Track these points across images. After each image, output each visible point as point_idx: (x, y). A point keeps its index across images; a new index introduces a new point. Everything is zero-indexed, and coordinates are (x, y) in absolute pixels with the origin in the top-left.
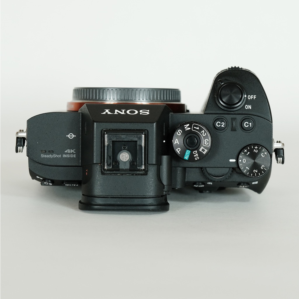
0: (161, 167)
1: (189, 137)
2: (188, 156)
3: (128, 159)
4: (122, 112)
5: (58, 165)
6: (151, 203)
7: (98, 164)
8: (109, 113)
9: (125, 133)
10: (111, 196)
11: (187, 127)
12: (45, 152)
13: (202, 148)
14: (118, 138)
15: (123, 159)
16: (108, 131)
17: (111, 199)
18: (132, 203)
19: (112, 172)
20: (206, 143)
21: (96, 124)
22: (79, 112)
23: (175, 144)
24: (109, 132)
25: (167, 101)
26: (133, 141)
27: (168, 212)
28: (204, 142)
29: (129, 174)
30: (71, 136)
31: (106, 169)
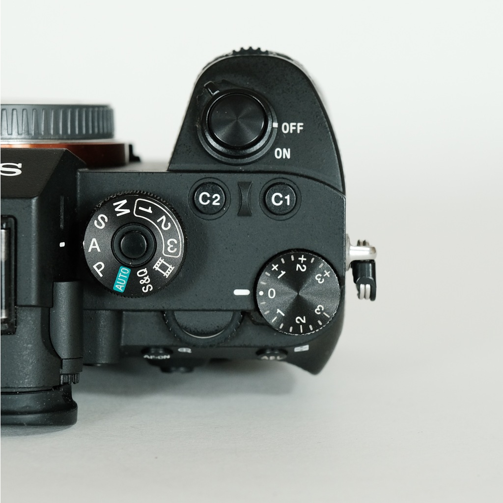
0: (53, 311)
1: (127, 233)
2: (123, 282)
6: (26, 407)
11: (121, 208)
13: (161, 261)
20: (171, 249)
23: (90, 251)
25: (73, 136)
28: (167, 246)
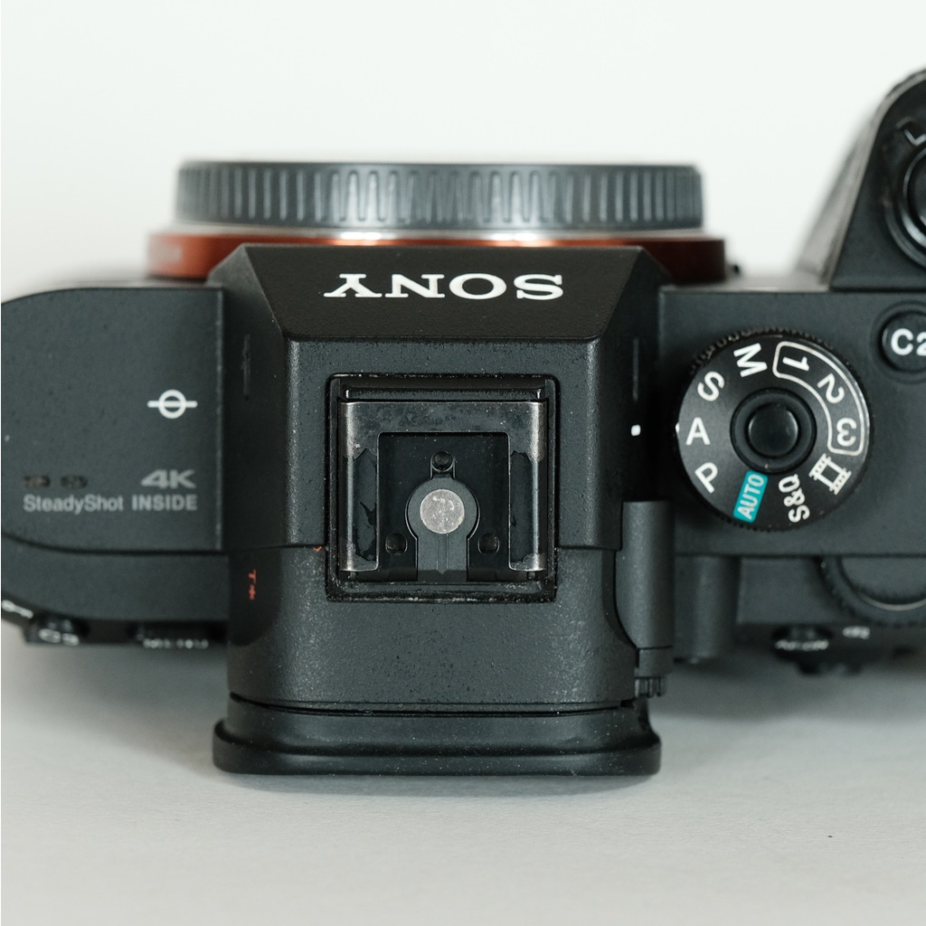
0: (621, 558)
1: (761, 408)
2: (751, 501)
3: (461, 520)
4: (425, 284)
5: (109, 546)
6: (575, 739)
7: (310, 546)
8: (363, 292)
9: (447, 396)
10: (377, 708)
11: (748, 360)
12: (45, 487)
13: (824, 462)
14: (410, 417)
15: (435, 522)
16: (359, 384)
17: (374, 720)
18: (477, 741)
19: (378, 588)
20: (846, 438)
21: (301, 349)
22: (211, 283)
23: (689, 442)
24: (364, 390)
26: (486, 434)
27: (655, 778)
28: (836, 433)
29: (466, 594)
30: (173, 404)
31: (349, 572)
